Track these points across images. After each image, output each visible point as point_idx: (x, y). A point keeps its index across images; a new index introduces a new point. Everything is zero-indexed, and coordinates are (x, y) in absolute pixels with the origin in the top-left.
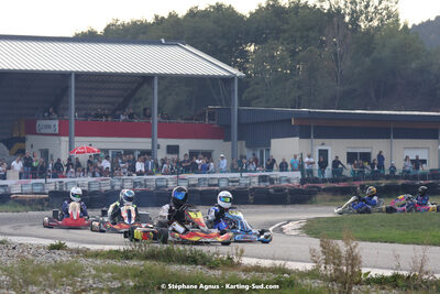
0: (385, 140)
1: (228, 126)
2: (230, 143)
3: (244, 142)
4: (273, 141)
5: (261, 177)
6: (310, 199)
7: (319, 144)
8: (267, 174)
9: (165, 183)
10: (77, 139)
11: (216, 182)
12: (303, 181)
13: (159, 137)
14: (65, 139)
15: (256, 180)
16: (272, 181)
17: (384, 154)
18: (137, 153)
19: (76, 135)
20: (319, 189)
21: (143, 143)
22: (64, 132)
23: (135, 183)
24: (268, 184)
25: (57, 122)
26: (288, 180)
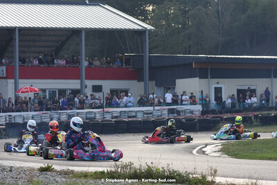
0: (267, 79)
1: (142, 69)
2: (142, 83)
3: (154, 82)
4: (177, 81)
5: (169, 109)
6: (215, 126)
7: (214, 83)
8: (175, 107)
9: (93, 116)
10: (21, 81)
11: (134, 114)
12: (203, 113)
13: (86, 79)
14: (11, 81)
15: (166, 112)
16: (178, 112)
17: (270, 90)
18: (68, 92)
19: (20, 78)
20: (222, 119)
21: (73, 84)
22: (10, 75)
23: (69, 115)
24: (176, 115)
25: (4, 68)
26: (192, 112)
